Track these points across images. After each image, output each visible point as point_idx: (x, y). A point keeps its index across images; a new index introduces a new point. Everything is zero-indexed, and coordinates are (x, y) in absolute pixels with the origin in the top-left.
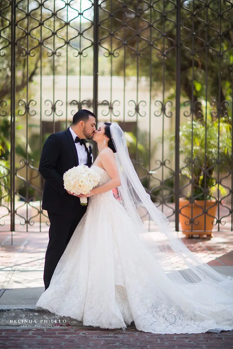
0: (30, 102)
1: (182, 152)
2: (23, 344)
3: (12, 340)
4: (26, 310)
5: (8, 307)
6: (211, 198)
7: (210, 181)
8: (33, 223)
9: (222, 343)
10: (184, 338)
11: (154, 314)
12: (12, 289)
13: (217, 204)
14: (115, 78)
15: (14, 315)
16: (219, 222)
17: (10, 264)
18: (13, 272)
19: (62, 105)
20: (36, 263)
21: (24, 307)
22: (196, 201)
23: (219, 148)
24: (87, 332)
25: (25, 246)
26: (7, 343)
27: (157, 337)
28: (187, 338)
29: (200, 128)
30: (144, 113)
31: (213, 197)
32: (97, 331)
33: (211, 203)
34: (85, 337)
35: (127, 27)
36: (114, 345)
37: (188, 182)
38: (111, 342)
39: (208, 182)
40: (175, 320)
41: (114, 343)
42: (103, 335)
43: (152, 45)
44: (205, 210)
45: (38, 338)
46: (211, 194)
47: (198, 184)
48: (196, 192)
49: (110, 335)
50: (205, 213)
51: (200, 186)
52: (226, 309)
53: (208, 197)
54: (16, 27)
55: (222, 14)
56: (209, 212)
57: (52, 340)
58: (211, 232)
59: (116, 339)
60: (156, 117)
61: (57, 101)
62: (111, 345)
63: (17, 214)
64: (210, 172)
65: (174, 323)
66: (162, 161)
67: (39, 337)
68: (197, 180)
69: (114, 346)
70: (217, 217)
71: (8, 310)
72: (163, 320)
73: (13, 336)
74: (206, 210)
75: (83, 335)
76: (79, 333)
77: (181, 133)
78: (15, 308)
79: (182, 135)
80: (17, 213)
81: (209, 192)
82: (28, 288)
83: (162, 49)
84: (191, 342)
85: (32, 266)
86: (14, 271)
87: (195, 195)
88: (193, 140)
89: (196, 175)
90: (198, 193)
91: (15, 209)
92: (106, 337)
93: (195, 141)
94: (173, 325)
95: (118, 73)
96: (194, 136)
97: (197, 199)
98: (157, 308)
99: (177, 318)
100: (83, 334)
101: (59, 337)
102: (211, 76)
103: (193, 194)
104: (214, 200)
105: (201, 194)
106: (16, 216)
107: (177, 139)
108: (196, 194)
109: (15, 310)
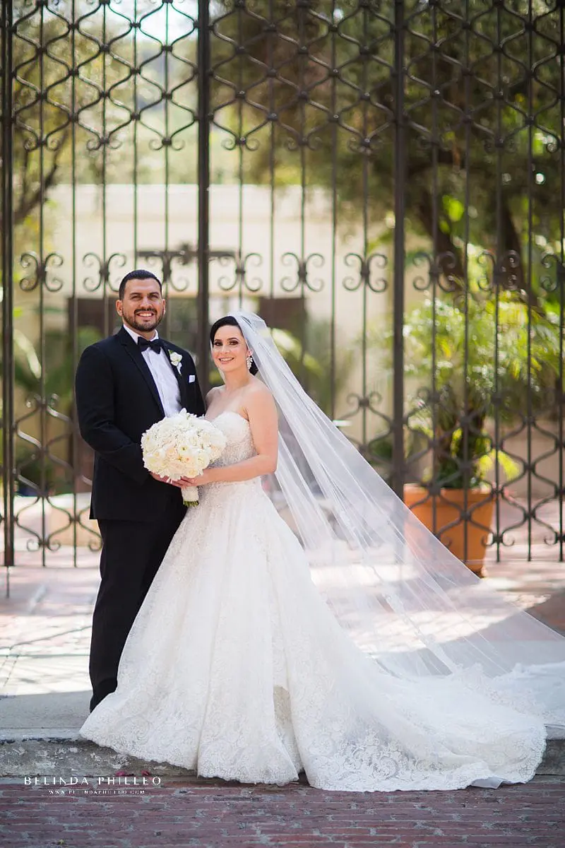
0: (47, 259)
1: (411, 372)
2: (48, 815)
3: (22, 806)
4: (50, 742)
5: (9, 735)
6: (481, 483)
7: (478, 442)
8: (57, 546)
9: (496, 810)
10: (410, 800)
11: (348, 757)
12: (15, 696)
13: (495, 499)
14: (249, 189)
15: (23, 753)
16: (498, 539)
17: (6, 641)
18: (15, 659)
19: (123, 265)
20: (67, 637)
21: (45, 734)
22: (443, 492)
23: (497, 364)
24: (189, 789)
25: (39, 600)
26: (9, 814)
27: (351, 797)
28: (417, 800)
29: (453, 317)
30: (319, 283)
31: (487, 482)
32: (214, 786)
33: (480, 495)
34: (185, 798)
35: (277, 79)
36: (253, 815)
37: (424, 446)
38: (245, 809)
39: (472, 446)
40: (397, 770)
41: (252, 812)
42: (226, 796)
43: (337, 122)
44: (465, 511)
45: (79, 802)
46: (481, 474)
47: (448, 449)
48: (444, 468)
49: (242, 795)
50: (466, 518)
51: (454, 456)
52: (511, 735)
53: (473, 481)
54: (14, 80)
55: (503, 45)
56: (475, 517)
57: (112, 806)
58: (481, 565)
59: (255, 803)
60: (348, 292)
61: (113, 256)
62: (244, 815)
63: (18, 525)
64: (479, 422)
65: (394, 776)
66: (361, 396)
67: (82, 801)
68: (447, 441)
69: (251, 817)
70: (494, 528)
71: (10, 742)
72: (371, 769)
73: (22, 797)
74: (468, 512)
75: (182, 795)
76: (173, 791)
77: (407, 330)
78: (25, 736)
79: (411, 333)
80: (21, 521)
81: (475, 469)
82: (53, 694)
83: (360, 130)
84: (426, 809)
85: (60, 645)
86: (18, 656)
87: (441, 478)
88: (437, 346)
89: (443, 428)
90: (449, 472)
91: (15, 513)
92: (234, 799)
93: (440, 347)
94: (392, 778)
95: (256, 178)
96: (438, 337)
97: (448, 487)
98: (354, 744)
99: (400, 766)
100: (181, 792)
101: (127, 800)
102: (484, 187)
103: (438, 475)
104: (485, 489)
105: (455, 475)
106: (17, 531)
107: (398, 343)
108: (444, 474)
109: (24, 740)
